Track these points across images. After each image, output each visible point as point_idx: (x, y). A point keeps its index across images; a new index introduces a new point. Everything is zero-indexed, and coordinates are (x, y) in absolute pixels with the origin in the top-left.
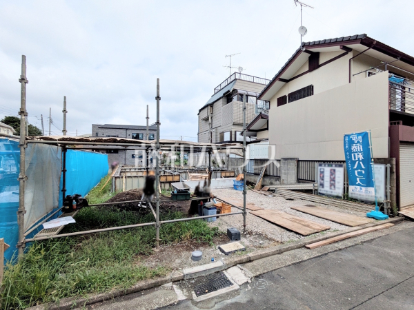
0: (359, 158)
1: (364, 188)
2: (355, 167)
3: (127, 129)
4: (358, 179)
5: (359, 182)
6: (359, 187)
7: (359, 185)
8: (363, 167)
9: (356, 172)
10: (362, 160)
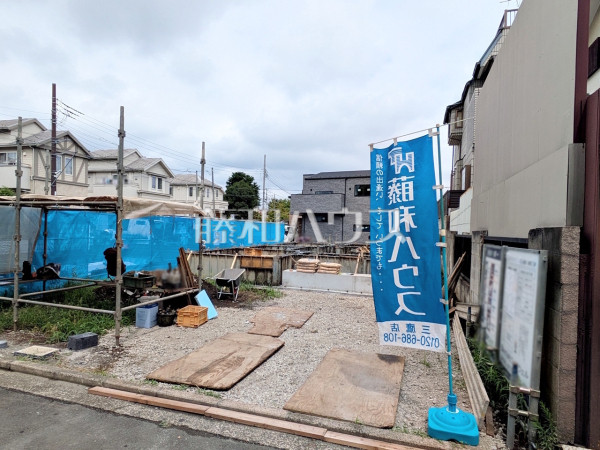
0: (402, 226)
1: (418, 325)
2: (394, 258)
3: (347, 178)
4: (400, 297)
5: (402, 307)
6: (402, 325)
7: (404, 316)
8: (416, 257)
9: (396, 272)
10: (411, 234)
